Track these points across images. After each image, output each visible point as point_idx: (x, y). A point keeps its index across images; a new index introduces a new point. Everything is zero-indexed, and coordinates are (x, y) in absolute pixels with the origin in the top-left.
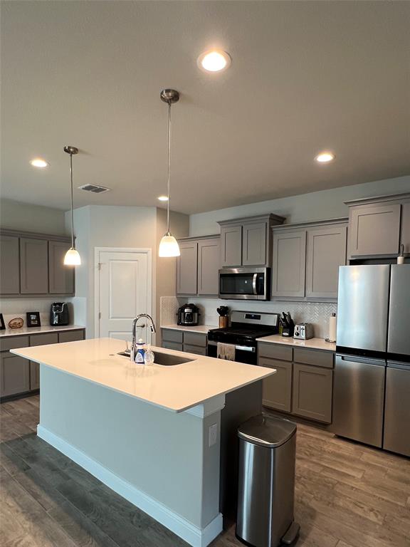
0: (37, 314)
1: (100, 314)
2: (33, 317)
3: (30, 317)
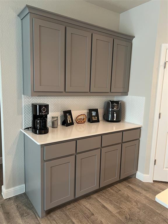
0: (96, 110)
1: (160, 114)
2: (94, 113)
3: (92, 114)
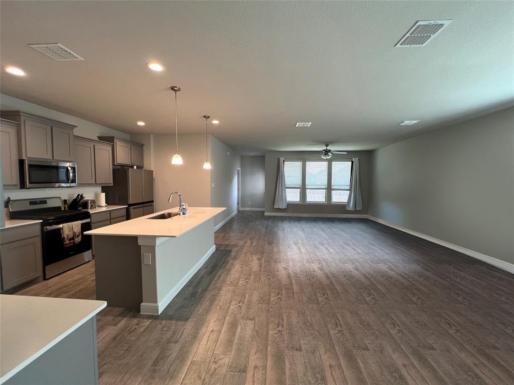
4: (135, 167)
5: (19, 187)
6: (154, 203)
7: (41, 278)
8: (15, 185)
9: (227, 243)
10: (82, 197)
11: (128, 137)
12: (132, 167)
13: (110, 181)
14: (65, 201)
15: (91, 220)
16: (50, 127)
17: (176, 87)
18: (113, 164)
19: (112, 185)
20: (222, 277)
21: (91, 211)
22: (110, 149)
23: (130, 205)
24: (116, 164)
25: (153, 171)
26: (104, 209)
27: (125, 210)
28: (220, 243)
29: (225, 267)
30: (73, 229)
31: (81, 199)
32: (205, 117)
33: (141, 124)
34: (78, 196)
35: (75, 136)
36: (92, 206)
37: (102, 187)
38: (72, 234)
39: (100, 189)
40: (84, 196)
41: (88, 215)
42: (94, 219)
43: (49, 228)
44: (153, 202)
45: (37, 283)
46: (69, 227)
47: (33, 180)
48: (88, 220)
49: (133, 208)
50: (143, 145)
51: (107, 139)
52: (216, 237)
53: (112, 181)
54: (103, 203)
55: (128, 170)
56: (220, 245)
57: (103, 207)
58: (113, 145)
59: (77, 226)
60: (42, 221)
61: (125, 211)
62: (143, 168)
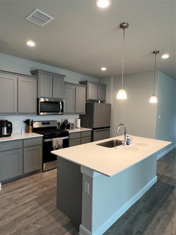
4: (99, 102)
5: (36, 114)
6: (110, 129)
7: (41, 170)
8: (35, 113)
9: (170, 175)
10: (67, 121)
11: (97, 81)
12: (98, 101)
13: (83, 111)
14: (59, 123)
15: (69, 137)
16: (52, 78)
17: (125, 23)
18: (86, 100)
19: (85, 114)
20: (161, 222)
21: (70, 131)
22: (85, 89)
23: (94, 129)
24: (87, 100)
25: (111, 104)
26: (79, 130)
27: (91, 131)
28: (162, 174)
29: (166, 208)
30: (58, 142)
31: (66, 123)
32: (154, 52)
33: (104, 69)
34: (65, 121)
35: (65, 82)
36: (72, 127)
37: (80, 115)
38: (58, 146)
39: (78, 116)
40: (68, 120)
41: (67, 134)
42: (71, 137)
43: (47, 140)
44: (109, 127)
45: (39, 172)
46: (56, 141)
47: (42, 110)
48: (67, 137)
49: (96, 131)
50: (106, 85)
51: (84, 83)
52: (159, 166)
53: (84, 112)
54: (79, 126)
55: (94, 104)
56: (163, 176)
57: (78, 128)
58: (87, 86)
59: (61, 141)
60: (43, 136)
61: (90, 133)
62: (105, 102)
